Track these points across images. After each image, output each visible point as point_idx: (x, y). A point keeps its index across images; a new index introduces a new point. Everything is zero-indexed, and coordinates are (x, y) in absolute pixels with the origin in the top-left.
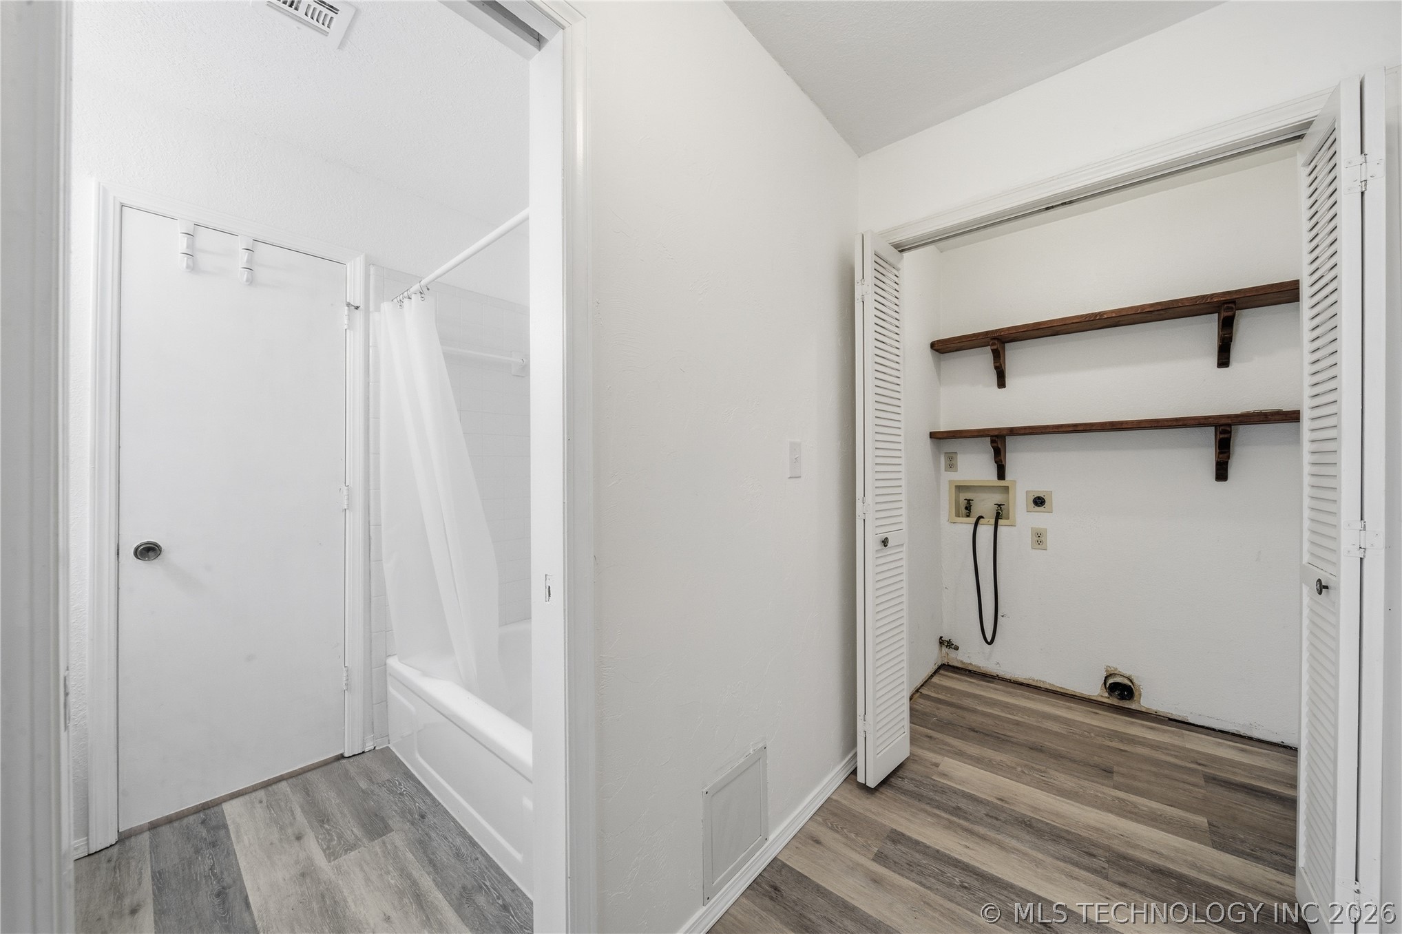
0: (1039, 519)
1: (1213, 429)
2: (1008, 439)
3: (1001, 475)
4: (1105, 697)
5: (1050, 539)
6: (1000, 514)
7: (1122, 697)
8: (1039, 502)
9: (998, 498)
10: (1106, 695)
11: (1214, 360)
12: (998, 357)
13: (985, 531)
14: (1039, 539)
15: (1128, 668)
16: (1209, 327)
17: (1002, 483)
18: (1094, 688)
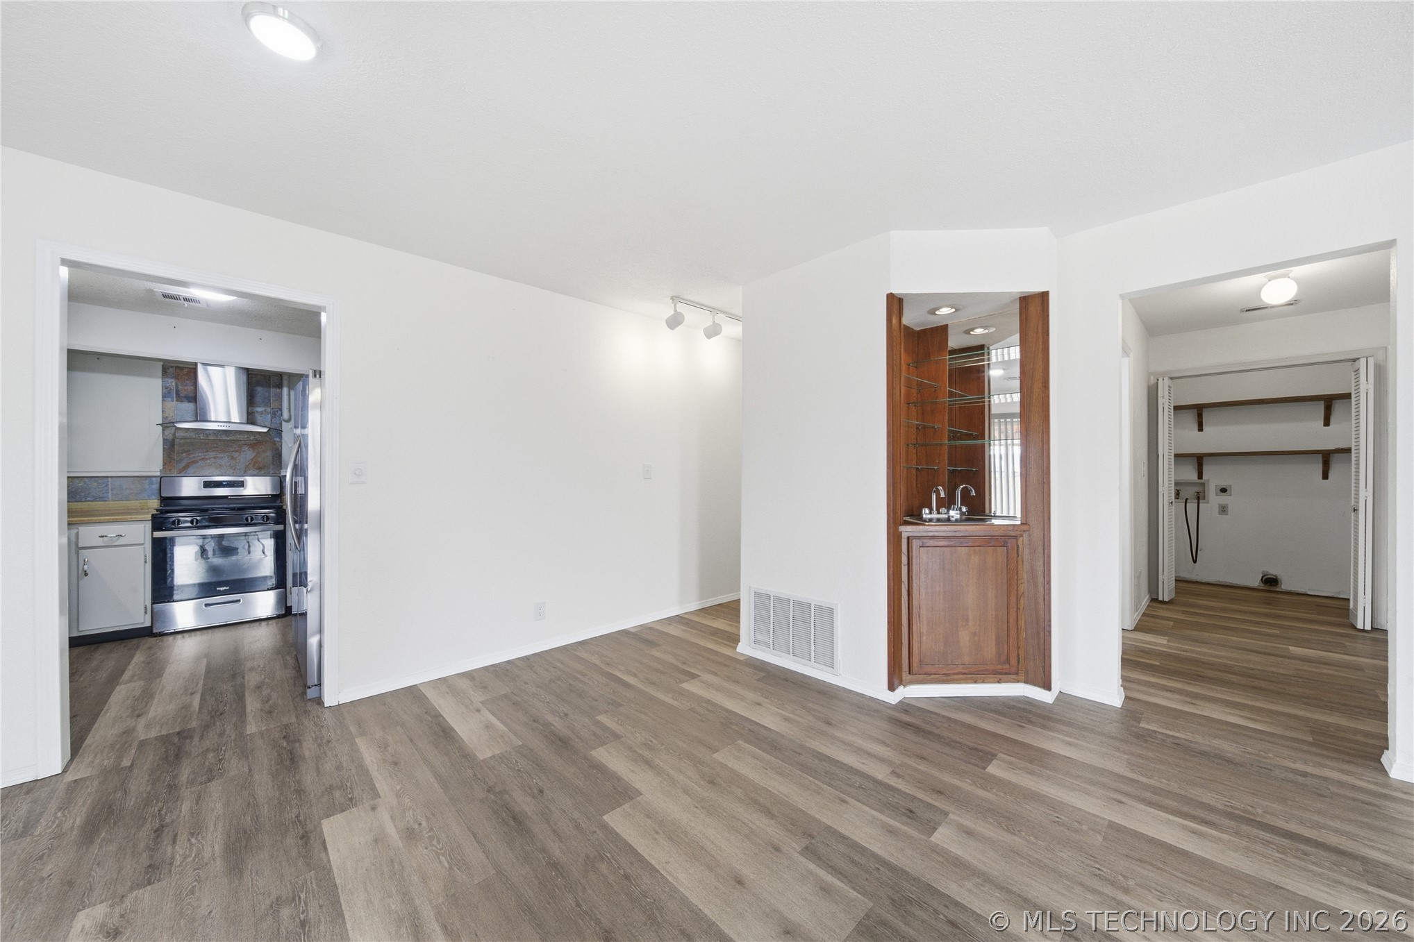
0: (1224, 499)
1: (1321, 455)
2: (1204, 458)
3: (1200, 476)
4: (1262, 587)
5: (1230, 509)
6: (1199, 498)
7: (1271, 585)
8: (1224, 490)
9: (1197, 489)
10: (1263, 585)
11: (1322, 422)
12: (1200, 416)
13: (1192, 507)
14: (1223, 510)
15: (1273, 571)
16: (1320, 408)
17: (1200, 481)
18: (1256, 582)
